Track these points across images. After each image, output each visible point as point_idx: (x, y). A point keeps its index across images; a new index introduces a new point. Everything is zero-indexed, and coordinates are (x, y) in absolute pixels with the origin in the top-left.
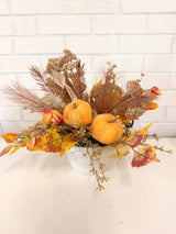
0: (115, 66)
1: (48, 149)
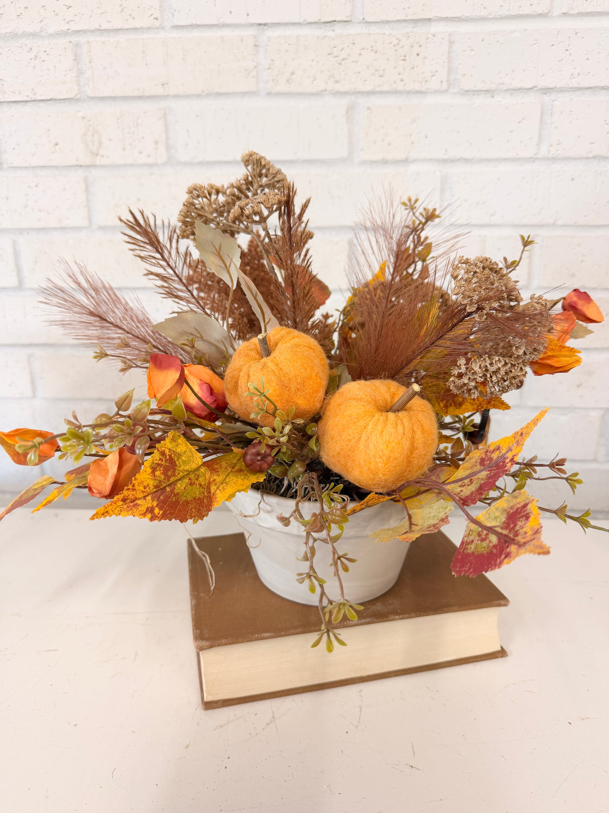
0: (430, 216)
1: (157, 511)
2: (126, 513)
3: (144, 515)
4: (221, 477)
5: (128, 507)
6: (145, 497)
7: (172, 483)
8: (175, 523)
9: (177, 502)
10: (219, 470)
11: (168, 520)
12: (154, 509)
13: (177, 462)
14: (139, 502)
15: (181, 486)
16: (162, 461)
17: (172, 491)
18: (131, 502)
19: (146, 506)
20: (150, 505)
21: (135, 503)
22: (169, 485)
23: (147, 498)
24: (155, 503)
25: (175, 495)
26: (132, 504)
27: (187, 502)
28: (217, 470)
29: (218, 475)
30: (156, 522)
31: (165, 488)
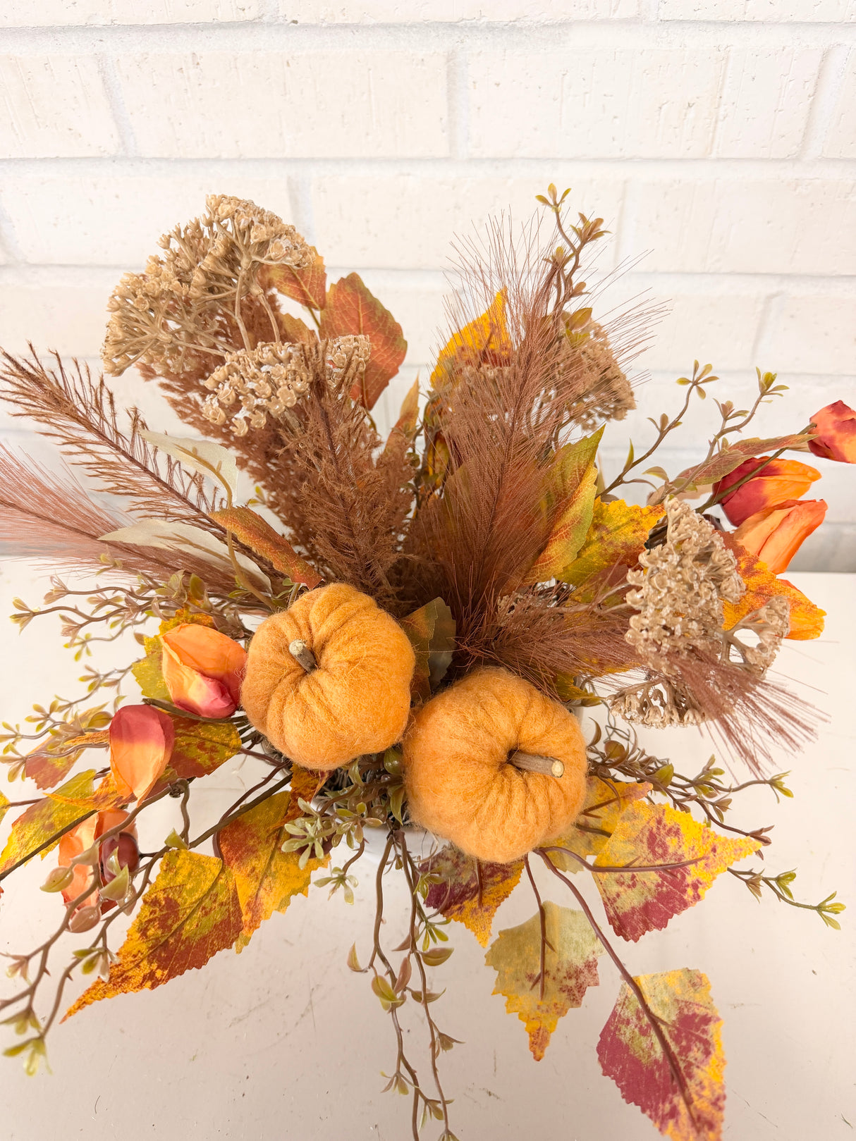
1: (159, 974)
2: (113, 992)
3: (141, 985)
4: (263, 861)
5: (114, 985)
6: (138, 966)
7: (175, 932)
8: (190, 973)
9: (189, 948)
10: (259, 847)
11: (178, 977)
12: (154, 973)
13: (180, 901)
14: (130, 974)
15: (191, 925)
16: (155, 913)
17: (177, 941)
18: (119, 977)
19: (142, 975)
20: (147, 971)
21: (124, 977)
22: (172, 935)
23: (141, 965)
24: (154, 966)
25: (183, 942)
26: (119, 980)
27: (204, 939)
28: (254, 849)
29: (258, 858)
30: (161, 986)
31: (167, 941)
